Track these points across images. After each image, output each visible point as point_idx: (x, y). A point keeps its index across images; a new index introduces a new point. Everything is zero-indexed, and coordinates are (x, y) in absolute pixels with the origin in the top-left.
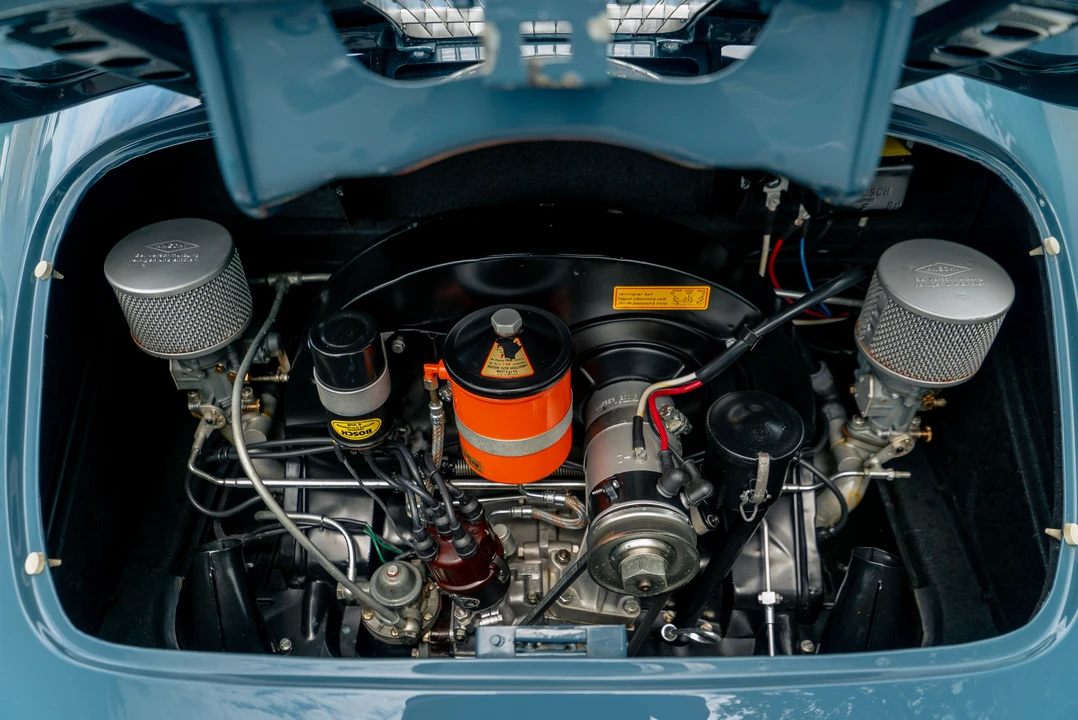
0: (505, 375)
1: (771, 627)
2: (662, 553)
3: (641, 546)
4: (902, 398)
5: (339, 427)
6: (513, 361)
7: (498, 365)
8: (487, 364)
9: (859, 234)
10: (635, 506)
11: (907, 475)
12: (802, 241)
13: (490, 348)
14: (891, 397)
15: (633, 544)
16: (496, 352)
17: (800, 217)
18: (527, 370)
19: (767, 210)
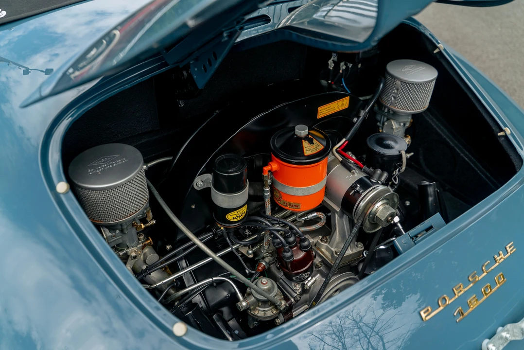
0: (315, 152)
1: (402, 230)
2: (387, 204)
3: (379, 206)
4: (404, 125)
5: (230, 217)
6: (314, 145)
7: (309, 149)
8: (305, 150)
9: (359, 71)
10: (372, 190)
11: (412, 154)
12: (343, 79)
13: (302, 143)
14: (400, 125)
15: (376, 207)
16: (306, 144)
17: (341, 69)
18: (321, 147)
19: (330, 69)
